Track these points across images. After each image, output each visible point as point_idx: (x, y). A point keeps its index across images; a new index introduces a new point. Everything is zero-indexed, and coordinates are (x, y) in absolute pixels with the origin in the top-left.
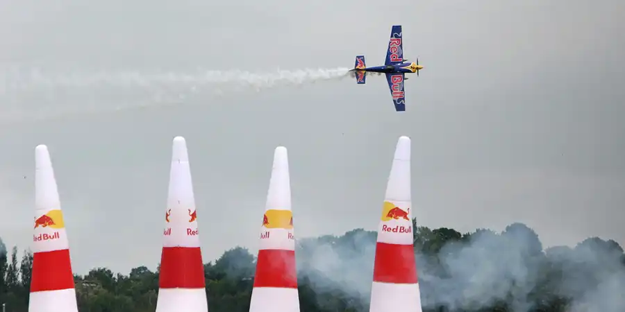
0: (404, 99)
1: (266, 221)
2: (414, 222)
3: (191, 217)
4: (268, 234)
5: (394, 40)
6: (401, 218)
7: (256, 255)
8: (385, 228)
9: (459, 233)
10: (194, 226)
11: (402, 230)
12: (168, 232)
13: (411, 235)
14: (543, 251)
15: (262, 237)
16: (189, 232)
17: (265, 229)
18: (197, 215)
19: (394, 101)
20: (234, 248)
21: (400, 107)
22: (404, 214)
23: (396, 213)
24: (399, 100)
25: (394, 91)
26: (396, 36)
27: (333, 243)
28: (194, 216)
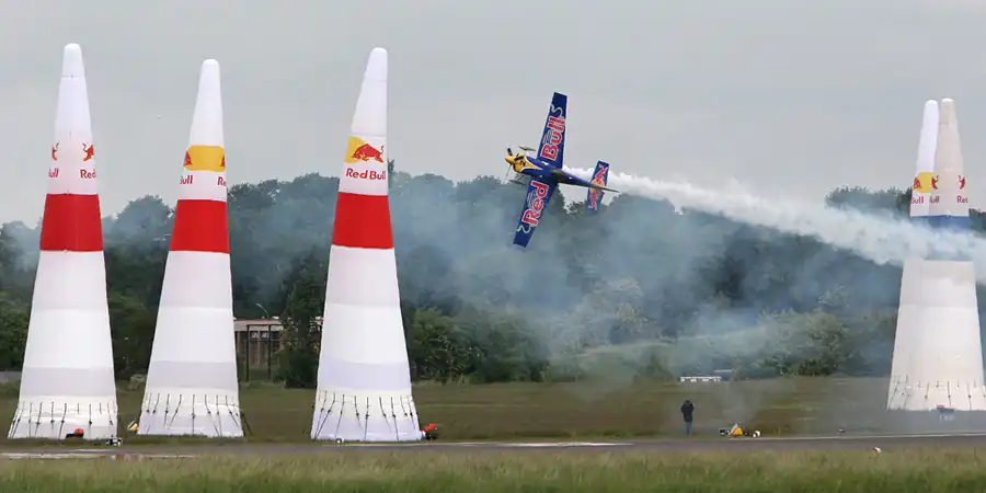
0: (551, 113)
1: (188, 161)
2: (391, 166)
3: (86, 154)
4: (190, 180)
5: (532, 222)
6: (372, 160)
7: (173, 205)
8: (350, 172)
9: (450, 182)
10: (89, 166)
11: (374, 175)
12: (55, 174)
13: (385, 182)
14: (565, 207)
15: (183, 182)
16: (83, 173)
17: (186, 173)
18: (95, 152)
19: (564, 115)
20: (143, 197)
21: (560, 101)
22: (376, 154)
23: (366, 152)
24: (556, 114)
25: (560, 132)
26: (526, 226)
27: (278, 191)
28: (90, 152)
